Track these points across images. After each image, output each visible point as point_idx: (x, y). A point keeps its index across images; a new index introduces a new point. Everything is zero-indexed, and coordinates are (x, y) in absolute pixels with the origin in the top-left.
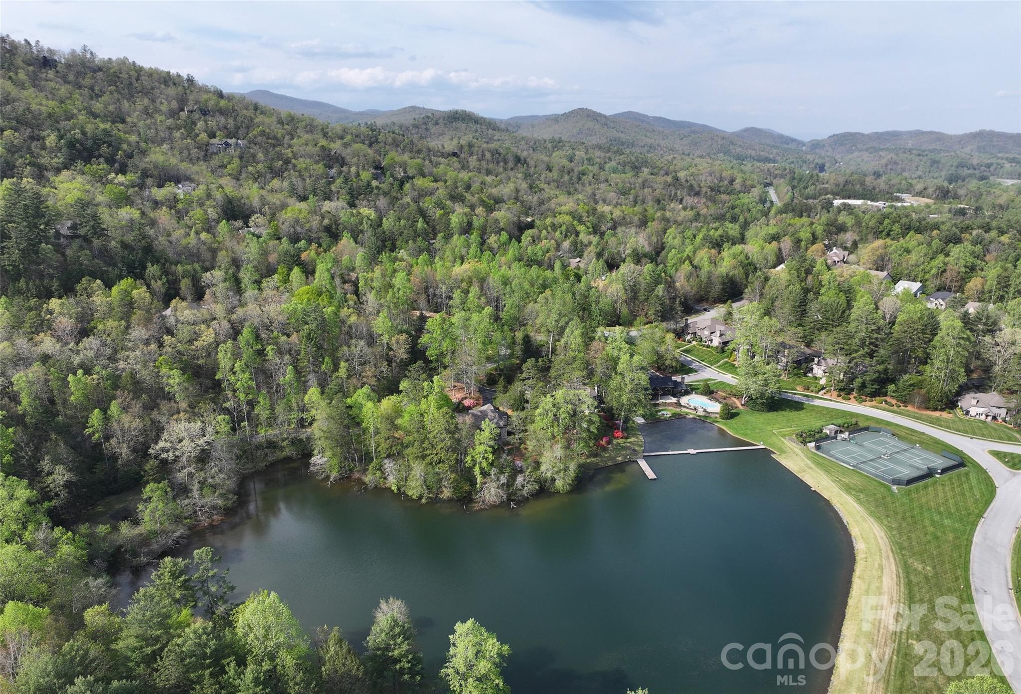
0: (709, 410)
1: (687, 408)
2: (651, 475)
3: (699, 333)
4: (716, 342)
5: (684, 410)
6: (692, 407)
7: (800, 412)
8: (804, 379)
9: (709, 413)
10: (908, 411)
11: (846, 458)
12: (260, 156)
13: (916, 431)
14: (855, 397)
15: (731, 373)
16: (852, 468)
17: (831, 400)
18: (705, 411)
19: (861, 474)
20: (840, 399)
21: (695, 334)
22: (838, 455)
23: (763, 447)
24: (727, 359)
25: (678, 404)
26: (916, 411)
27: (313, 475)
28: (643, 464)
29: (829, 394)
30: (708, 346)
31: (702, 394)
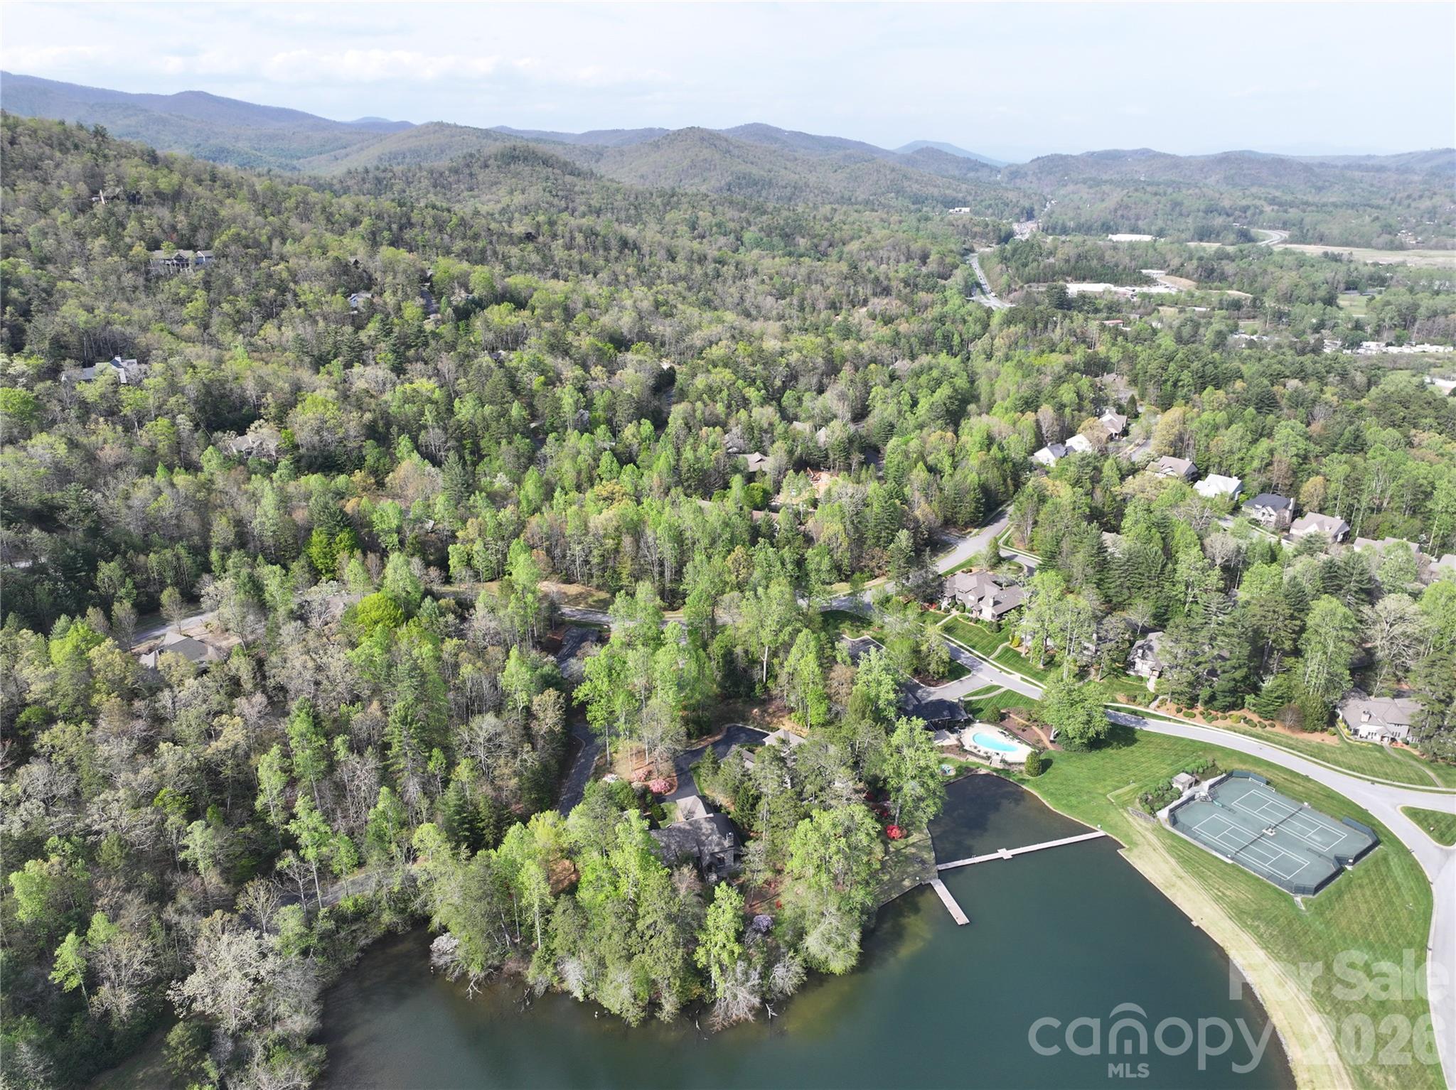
0: (1010, 759)
1: (976, 755)
2: (961, 918)
3: (959, 596)
4: (988, 614)
5: (972, 759)
6: (981, 754)
7: (1132, 748)
8: (1124, 679)
9: (1010, 764)
10: (1277, 734)
11: (1215, 840)
12: (239, 282)
13: (1298, 775)
14: (1202, 714)
15: (1019, 670)
16: (1230, 862)
17: (1169, 719)
18: (1003, 761)
19: (1245, 873)
20: (1180, 717)
21: (954, 597)
22: (1205, 836)
23: (1101, 833)
24: (1006, 644)
25: (960, 748)
26: (1288, 733)
27: (440, 972)
28: (941, 889)
29: (1164, 708)
30: (977, 621)
31: (989, 722)
